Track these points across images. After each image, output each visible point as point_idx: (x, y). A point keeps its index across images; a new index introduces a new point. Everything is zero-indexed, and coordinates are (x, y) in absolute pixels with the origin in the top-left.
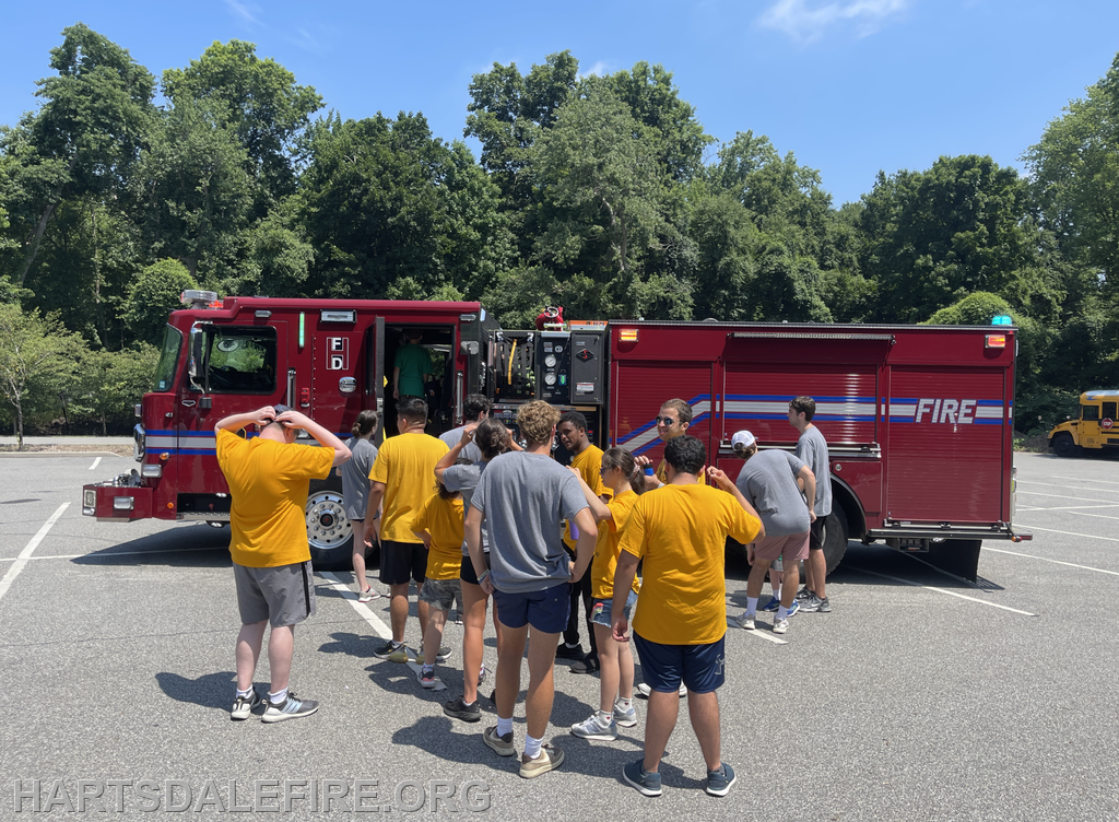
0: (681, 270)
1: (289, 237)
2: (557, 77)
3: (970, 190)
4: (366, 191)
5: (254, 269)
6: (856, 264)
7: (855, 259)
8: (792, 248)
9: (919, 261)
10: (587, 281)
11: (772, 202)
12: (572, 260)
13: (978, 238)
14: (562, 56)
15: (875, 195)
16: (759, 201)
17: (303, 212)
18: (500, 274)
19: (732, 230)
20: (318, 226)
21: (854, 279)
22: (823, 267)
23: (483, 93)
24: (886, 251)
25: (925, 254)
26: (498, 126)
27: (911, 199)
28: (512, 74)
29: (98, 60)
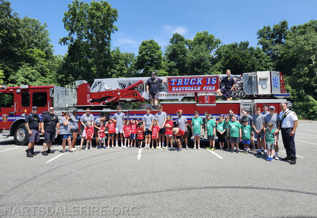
2: (282, 27)
4: (239, 61)
10: (307, 79)
12: (306, 74)
14: (284, 22)
23: (261, 34)
28: (269, 29)
29: (179, 40)
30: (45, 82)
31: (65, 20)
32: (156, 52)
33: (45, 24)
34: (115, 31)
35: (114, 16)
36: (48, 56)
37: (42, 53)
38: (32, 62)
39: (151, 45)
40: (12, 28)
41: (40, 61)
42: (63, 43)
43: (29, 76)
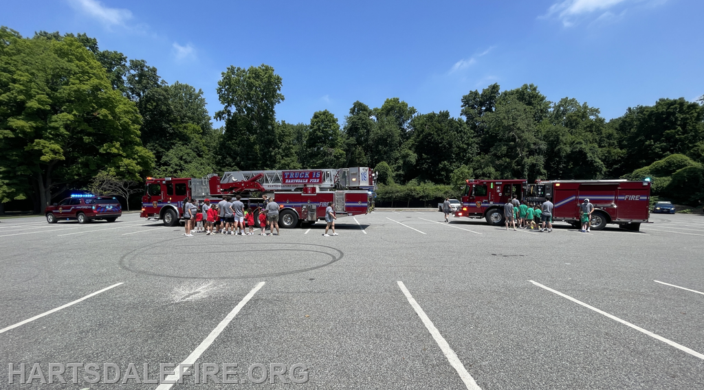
0: (539, 152)
1: (410, 152)
2: (492, 92)
3: (674, 114)
4: (433, 138)
5: (401, 162)
6: (616, 144)
7: (616, 142)
8: (586, 141)
9: (647, 143)
10: (508, 160)
11: (577, 124)
12: (503, 154)
13: (677, 132)
14: (494, 85)
15: (626, 118)
16: (571, 124)
17: (413, 145)
18: (474, 158)
19: (561, 137)
20: (419, 149)
21: (615, 151)
22: (600, 146)
23: (466, 101)
24: (632, 139)
25: (650, 140)
26: (472, 111)
27: (644, 119)
28: (476, 93)
29: (361, 110)
30: (201, 164)
31: (219, 91)
32: (330, 126)
33: (200, 90)
34: (281, 101)
35: (277, 84)
36: (205, 130)
37: (198, 128)
38: (185, 140)
39: (323, 117)
40: (159, 100)
41: (195, 139)
42: (218, 118)
43: (184, 158)
